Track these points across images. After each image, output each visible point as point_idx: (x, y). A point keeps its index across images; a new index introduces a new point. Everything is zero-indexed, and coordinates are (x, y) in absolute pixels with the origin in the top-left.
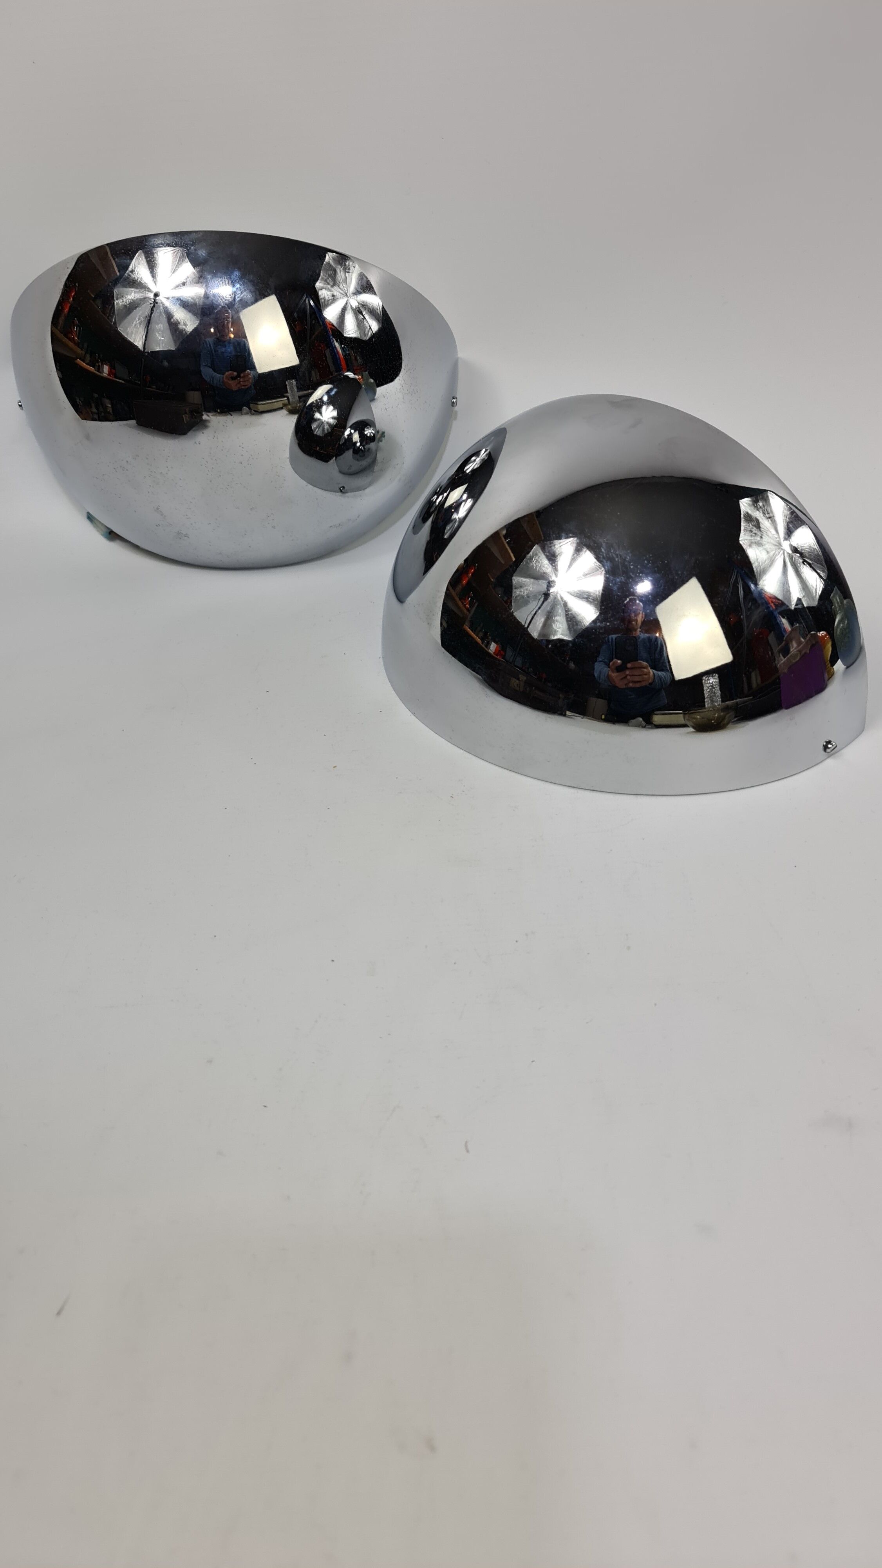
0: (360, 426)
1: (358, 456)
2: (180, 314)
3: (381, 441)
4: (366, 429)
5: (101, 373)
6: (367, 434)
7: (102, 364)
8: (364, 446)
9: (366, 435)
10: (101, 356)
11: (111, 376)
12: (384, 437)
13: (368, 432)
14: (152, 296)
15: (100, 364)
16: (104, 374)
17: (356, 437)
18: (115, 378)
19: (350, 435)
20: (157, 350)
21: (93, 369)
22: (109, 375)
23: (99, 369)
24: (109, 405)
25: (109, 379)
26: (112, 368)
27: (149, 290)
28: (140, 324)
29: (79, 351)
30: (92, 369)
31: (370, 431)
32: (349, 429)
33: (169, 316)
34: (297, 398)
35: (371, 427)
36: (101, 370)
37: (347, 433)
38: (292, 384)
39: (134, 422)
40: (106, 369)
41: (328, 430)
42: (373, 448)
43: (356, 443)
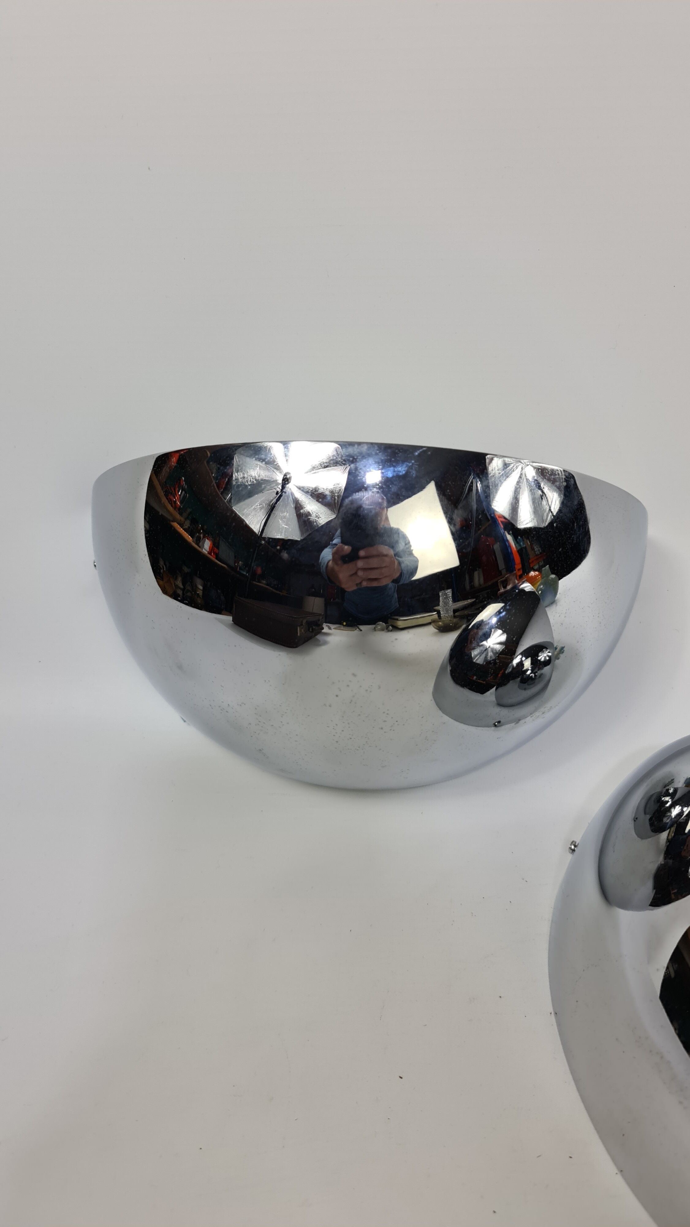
0: (533, 652)
1: (525, 685)
2: (312, 507)
3: (558, 659)
4: (540, 654)
5: (200, 547)
6: (541, 659)
7: (204, 537)
8: (535, 673)
9: (540, 661)
10: (205, 527)
11: (211, 555)
12: (563, 652)
13: (542, 657)
14: (280, 478)
15: (202, 536)
16: (204, 550)
17: (527, 664)
18: (216, 559)
19: (521, 664)
20: (278, 537)
21: (191, 539)
22: (210, 553)
23: (198, 541)
24: (201, 587)
25: (207, 557)
26: (215, 544)
27: (278, 468)
28: (261, 508)
29: (178, 516)
30: (189, 538)
31: (545, 655)
32: (520, 657)
33: (298, 506)
34: (451, 613)
35: (547, 649)
36: (201, 544)
37: (516, 661)
38: (446, 597)
39: (230, 618)
40: (207, 545)
41: (491, 657)
42: (547, 669)
43: (527, 670)
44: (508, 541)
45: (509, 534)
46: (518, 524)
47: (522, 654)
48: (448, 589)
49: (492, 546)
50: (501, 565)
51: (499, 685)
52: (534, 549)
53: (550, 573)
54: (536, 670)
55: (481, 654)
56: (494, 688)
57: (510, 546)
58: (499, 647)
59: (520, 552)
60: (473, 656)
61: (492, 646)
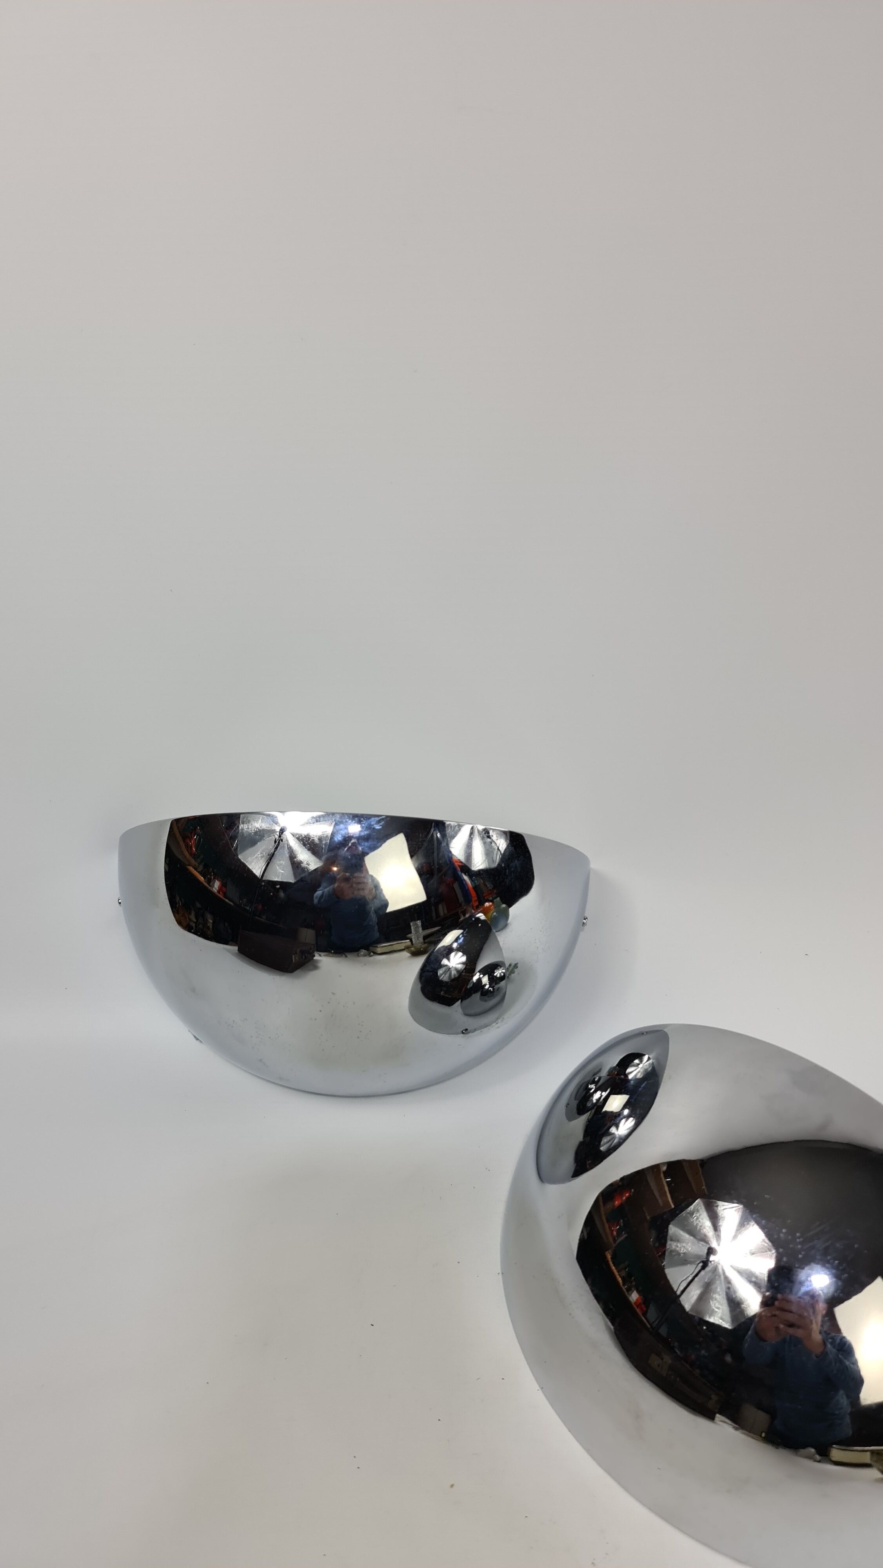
0: (489, 970)
1: (486, 997)
2: (304, 856)
3: (514, 973)
4: (495, 971)
5: (210, 886)
6: (497, 975)
7: (214, 878)
8: (493, 987)
9: (496, 977)
10: (215, 871)
11: (219, 893)
12: (517, 967)
13: (498, 973)
14: (277, 830)
15: (212, 877)
16: (214, 889)
17: (485, 980)
18: (224, 897)
19: (479, 980)
20: (275, 880)
21: (203, 879)
22: (219, 892)
23: (209, 881)
24: (211, 921)
25: (217, 896)
26: (223, 885)
27: (277, 823)
28: (262, 857)
29: (193, 861)
30: (202, 879)
31: (500, 972)
32: (478, 974)
33: (292, 857)
34: (421, 939)
35: (501, 967)
36: (211, 884)
37: (475, 978)
38: (416, 926)
39: (236, 948)
40: (217, 884)
41: (454, 975)
42: (503, 983)
43: (485, 985)
44: (465, 880)
45: (465, 875)
46: (472, 867)
47: (479, 972)
48: (418, 920)
49: (453, 885)
50: (461, 899)
51: (463, 999)
52: (487, 886)
53: (501, 903)
54: (494, 984)
55: (445, 972)
56: (460, 1001)
57: (467, 884)
58: (460, 967)
59: (475, 888)
60: (439, 974)
61: (454, 966)
